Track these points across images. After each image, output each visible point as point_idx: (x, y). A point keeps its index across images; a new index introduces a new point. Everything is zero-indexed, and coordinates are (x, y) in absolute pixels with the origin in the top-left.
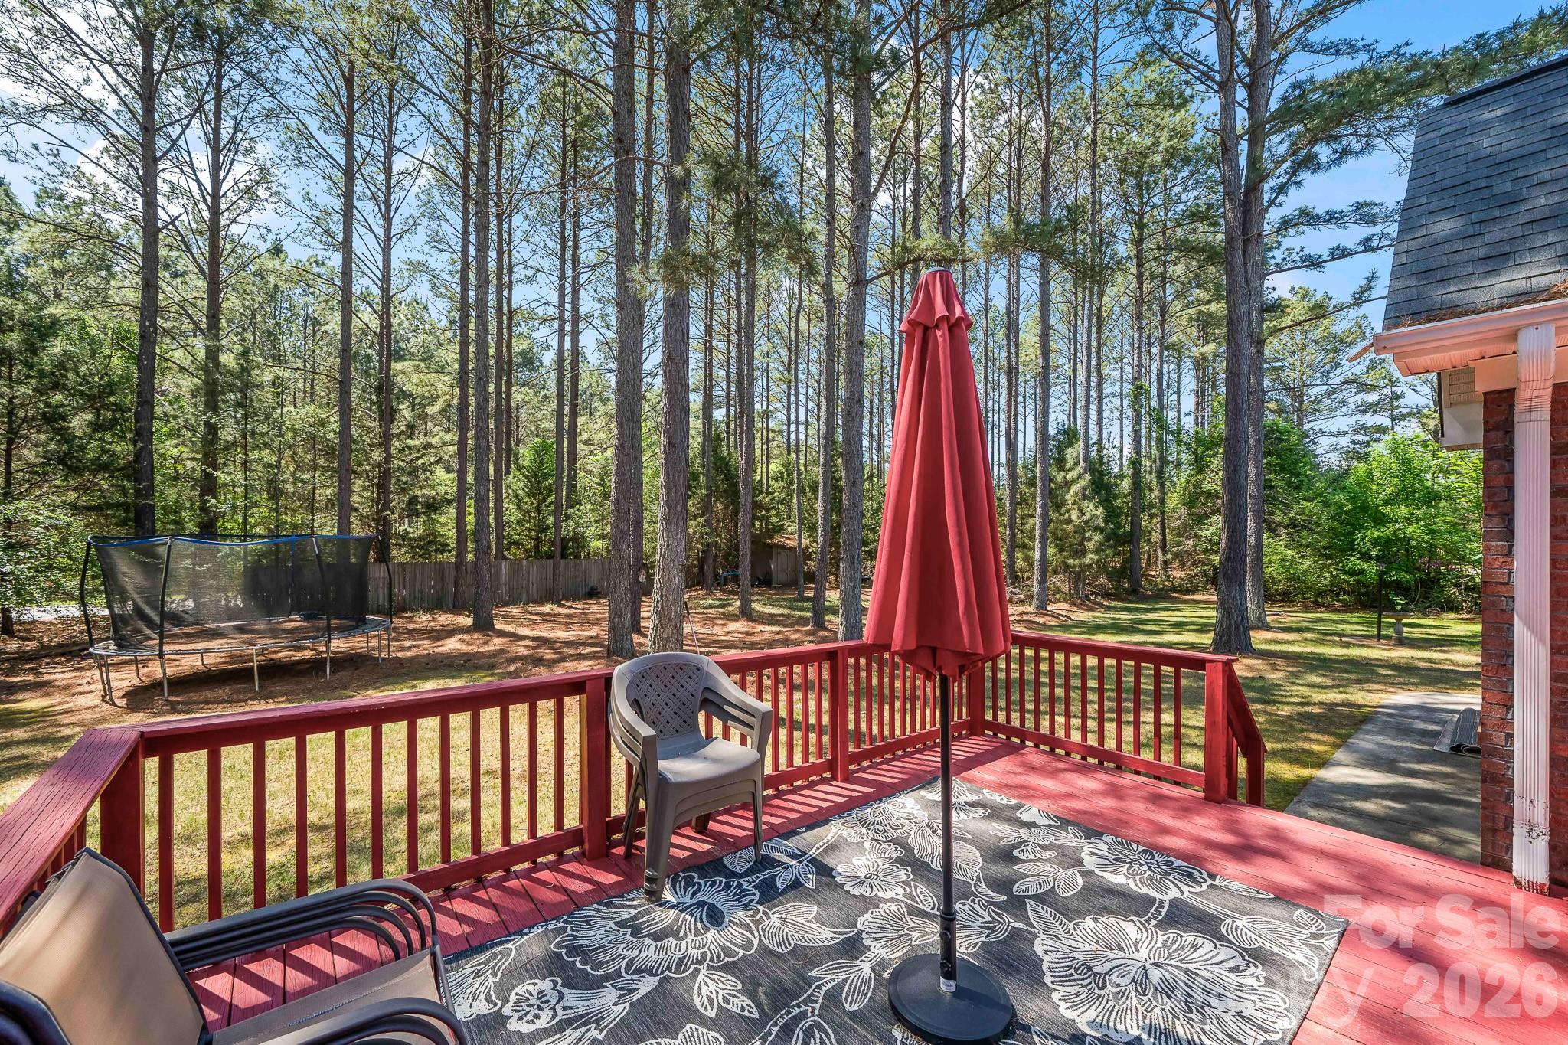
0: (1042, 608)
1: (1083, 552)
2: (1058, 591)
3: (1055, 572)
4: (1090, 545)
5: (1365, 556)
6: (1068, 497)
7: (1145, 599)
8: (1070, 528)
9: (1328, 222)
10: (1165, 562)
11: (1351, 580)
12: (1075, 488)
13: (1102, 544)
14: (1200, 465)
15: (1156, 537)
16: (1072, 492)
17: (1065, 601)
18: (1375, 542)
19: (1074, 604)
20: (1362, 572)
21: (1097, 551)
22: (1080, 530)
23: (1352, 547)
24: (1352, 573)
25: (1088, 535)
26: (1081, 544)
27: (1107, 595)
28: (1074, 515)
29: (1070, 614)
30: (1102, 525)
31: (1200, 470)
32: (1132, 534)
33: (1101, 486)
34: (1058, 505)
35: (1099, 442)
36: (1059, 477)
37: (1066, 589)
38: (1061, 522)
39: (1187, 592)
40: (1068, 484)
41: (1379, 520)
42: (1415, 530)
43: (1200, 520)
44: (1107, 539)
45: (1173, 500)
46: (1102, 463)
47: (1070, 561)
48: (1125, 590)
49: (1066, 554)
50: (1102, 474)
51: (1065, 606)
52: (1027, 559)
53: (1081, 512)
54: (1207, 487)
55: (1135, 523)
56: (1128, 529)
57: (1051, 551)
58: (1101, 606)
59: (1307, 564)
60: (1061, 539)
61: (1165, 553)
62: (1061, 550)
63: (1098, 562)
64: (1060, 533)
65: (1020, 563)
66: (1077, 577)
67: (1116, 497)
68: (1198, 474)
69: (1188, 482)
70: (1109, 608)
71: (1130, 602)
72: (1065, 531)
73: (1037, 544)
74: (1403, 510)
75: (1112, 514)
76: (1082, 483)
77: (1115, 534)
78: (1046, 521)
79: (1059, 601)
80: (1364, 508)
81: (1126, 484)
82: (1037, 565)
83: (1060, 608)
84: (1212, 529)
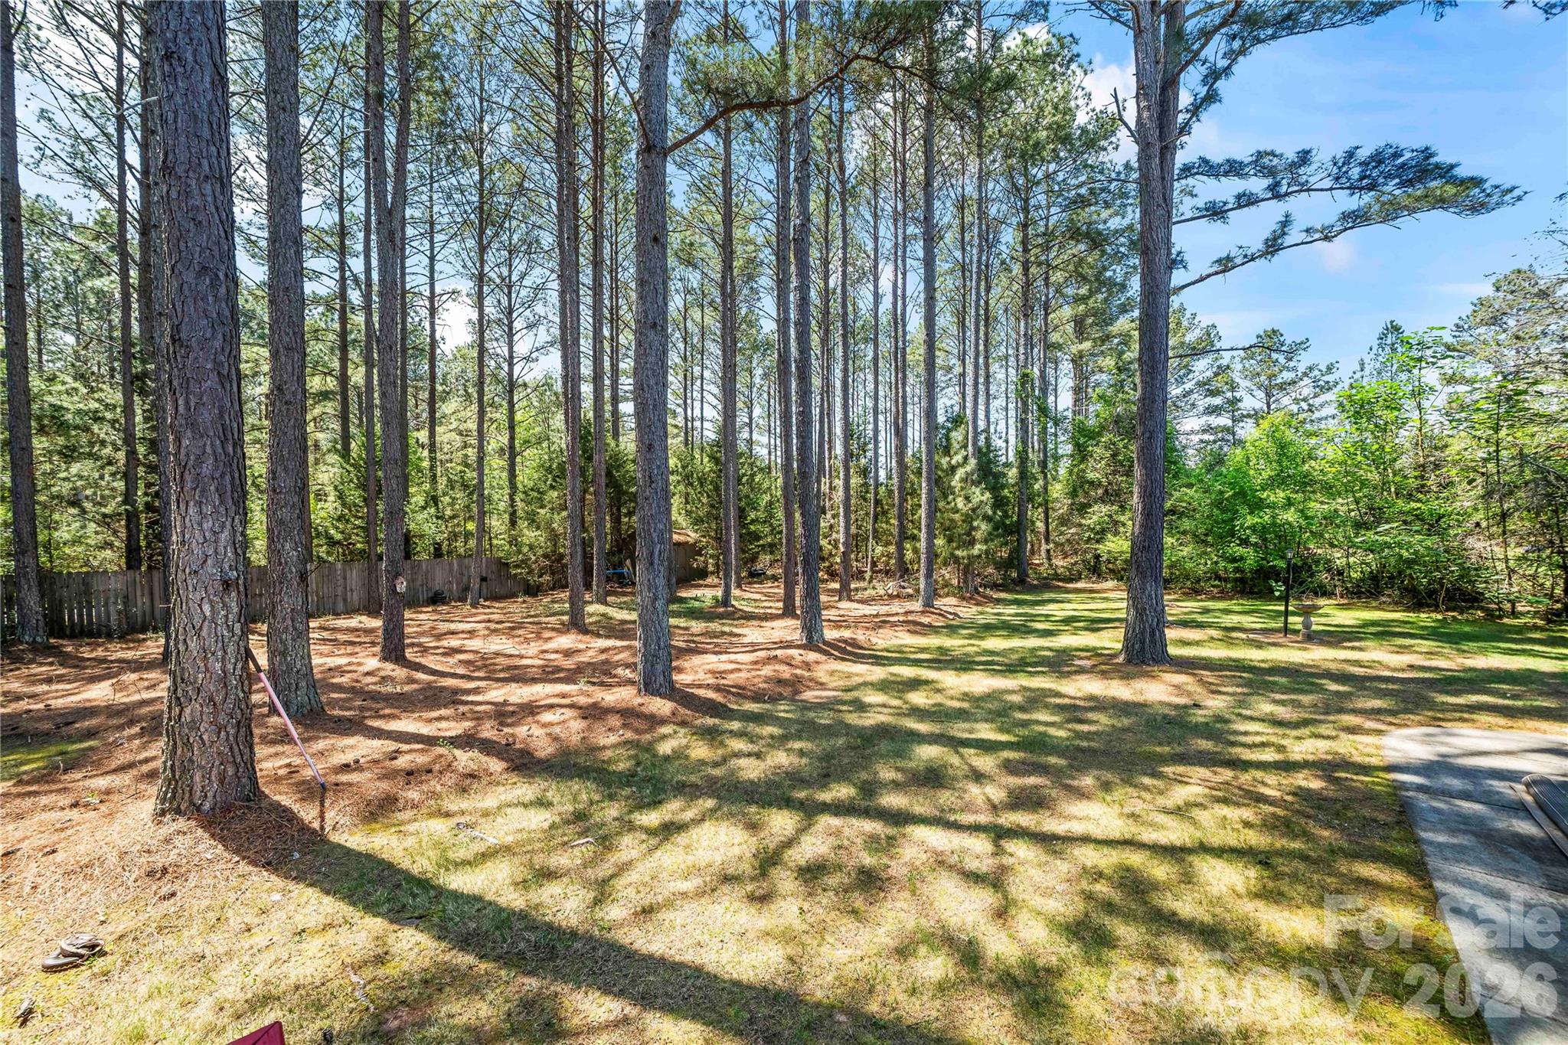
0: (928, 604)
1: (972, 543)
2: (947, 585)
3: (945, 564)
4: (978, 535)
5: (1245, 542)
6: (953, 484)
7: (1033, 589)
8: (957, 516)
9: (1226, 174)
10: (1048, 551)
11: (1230, 567)
12: (960, 473)
13: (990, 534)
14: (1081, 453)
15: (1040, 525)
16: (957, 477)
17: (954, 595)
18: (1253, 528)
19: (963, 598)
20: (1242, 559)
21: (986, 541)
22: (968, 519)
23: (1232, 533)
24: (1234, 560)
25: (975, 524)
26: (969, 534)
27: (996, 587)
28: (960, 503)
29: (958, 610)
30: (990, 513)
31: (1083, 459)
32: (1019, 522)
33: (987, 472)
34: (946, 492)
35: (987, 430)
36: (944, 461)
37: (955, 582)
38: (947, 510)
39: (1071, 580)
40: (953, 469)
41: (1257, 506)
42: (1290, 516)
43: (1083, 509)
44: (996, 528)
45: (1057, 490)
46: (989, 451)
47: (959, 553)
48: (1013, 580)
49: (954, 545)
50: (989, 462)
51: (952, 601)
52: (916, 551)
53: (967, 498)
54: (1091, 476)
55: (1022, 514)
56: (1015, 518)
57: (940, 542)
58: (991, 599)
59: (1186, 551)
60: (949, 529)
61: (1047, 541)
62: (950, 541)
63: (987, 552)
64: (947, 523)
65: (909, 555)
66: (966, 570)
67: (1003, 487)
68: (1081, 462)
69: (1071, 473)
70: (998, 601)
71: (1018, 593)
72: (952, 520)
73: (923, 535)
74: (1281, 495)
75: (999, 503)
76: (968, 468)
77: (1004, 523)
78: (933, 511)
79: (947, 595)
80: (1241, 494)
81: (1013, 473)
82: (923, 557)
83: (947, 603)
84: (1095, 518)
